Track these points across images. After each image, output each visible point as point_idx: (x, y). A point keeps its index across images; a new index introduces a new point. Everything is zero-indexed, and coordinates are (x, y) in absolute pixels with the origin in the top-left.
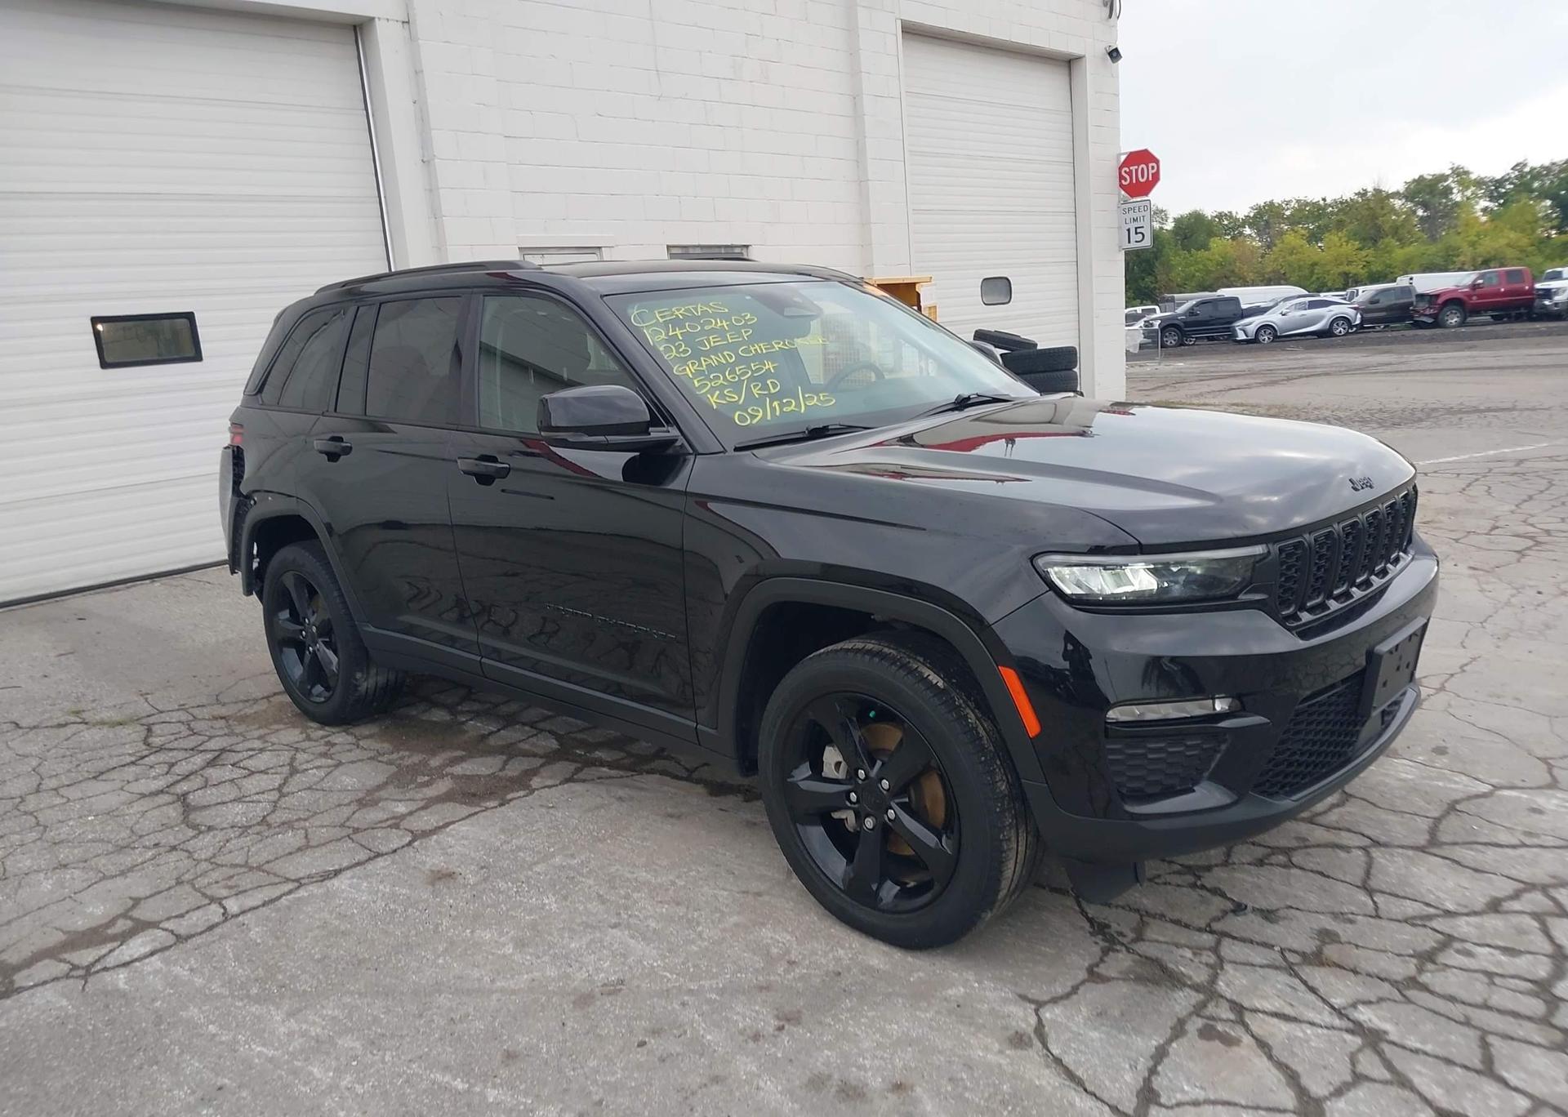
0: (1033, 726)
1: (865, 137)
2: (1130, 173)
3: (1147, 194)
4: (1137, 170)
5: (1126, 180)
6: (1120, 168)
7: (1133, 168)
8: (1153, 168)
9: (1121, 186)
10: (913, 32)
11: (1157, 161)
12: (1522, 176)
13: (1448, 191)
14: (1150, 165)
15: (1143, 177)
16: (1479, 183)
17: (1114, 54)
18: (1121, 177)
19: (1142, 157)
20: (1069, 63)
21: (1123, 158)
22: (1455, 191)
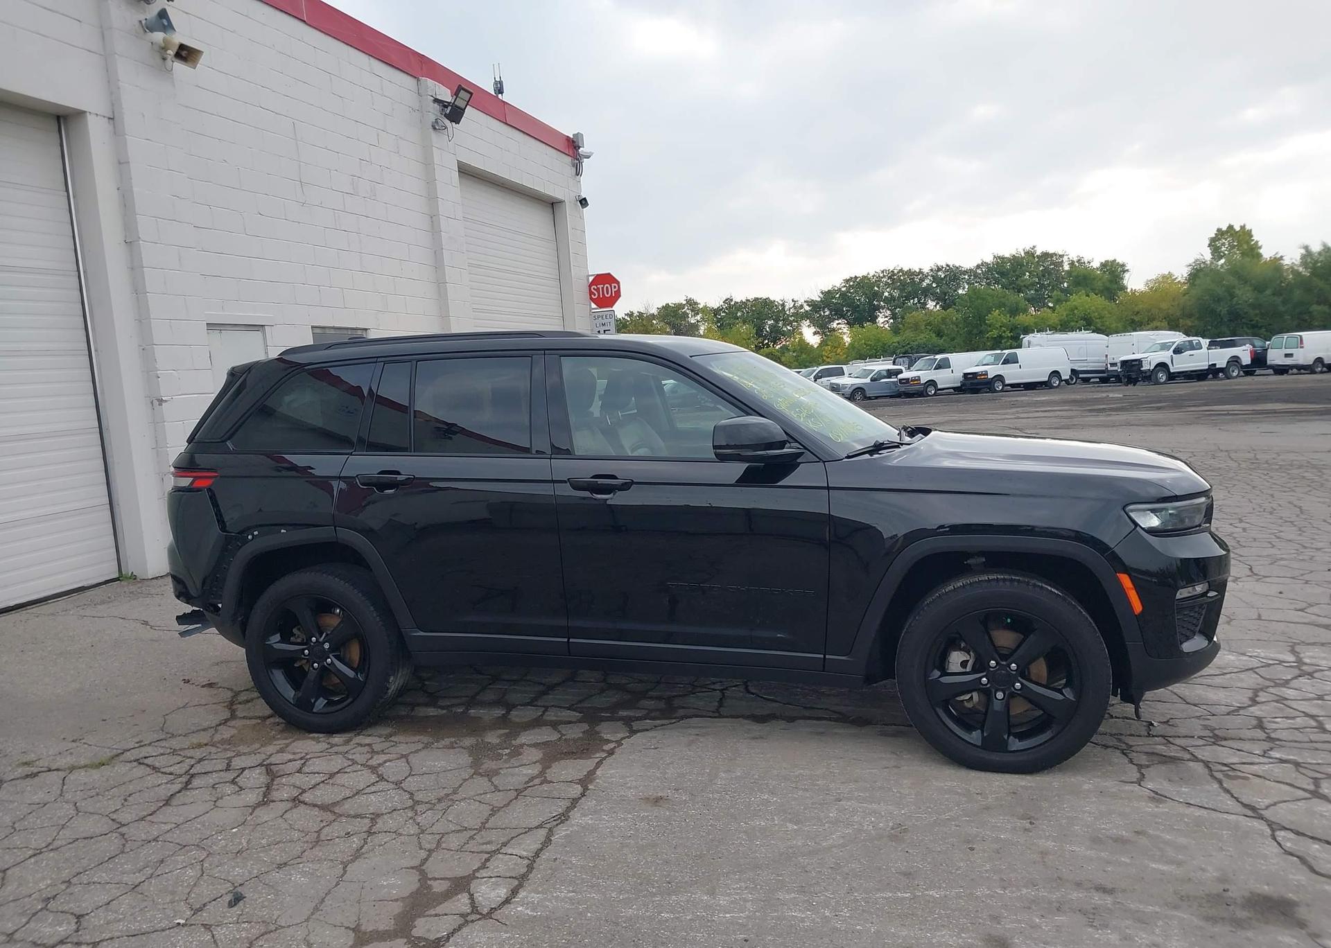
0: (1138, 607)
1: (442, 249)
2: (598, 290)
3: (612, 307)
4: (603, 288)
5: (595, 295)
6: (590, 286)
7: (600, 286)
8: (615, 287)
9: (591, 298)
10: (466, 172)
11: (618, 283)
12: (730, 307)
13: (685, 315)
14: (613, 285)
15: (608, 294)
16: (705, 310)
17: (584, 202)
18: (591, 293)
19: (606, 279)
20: (552, 205)
21: (591, 279)
22: (690, 316)
